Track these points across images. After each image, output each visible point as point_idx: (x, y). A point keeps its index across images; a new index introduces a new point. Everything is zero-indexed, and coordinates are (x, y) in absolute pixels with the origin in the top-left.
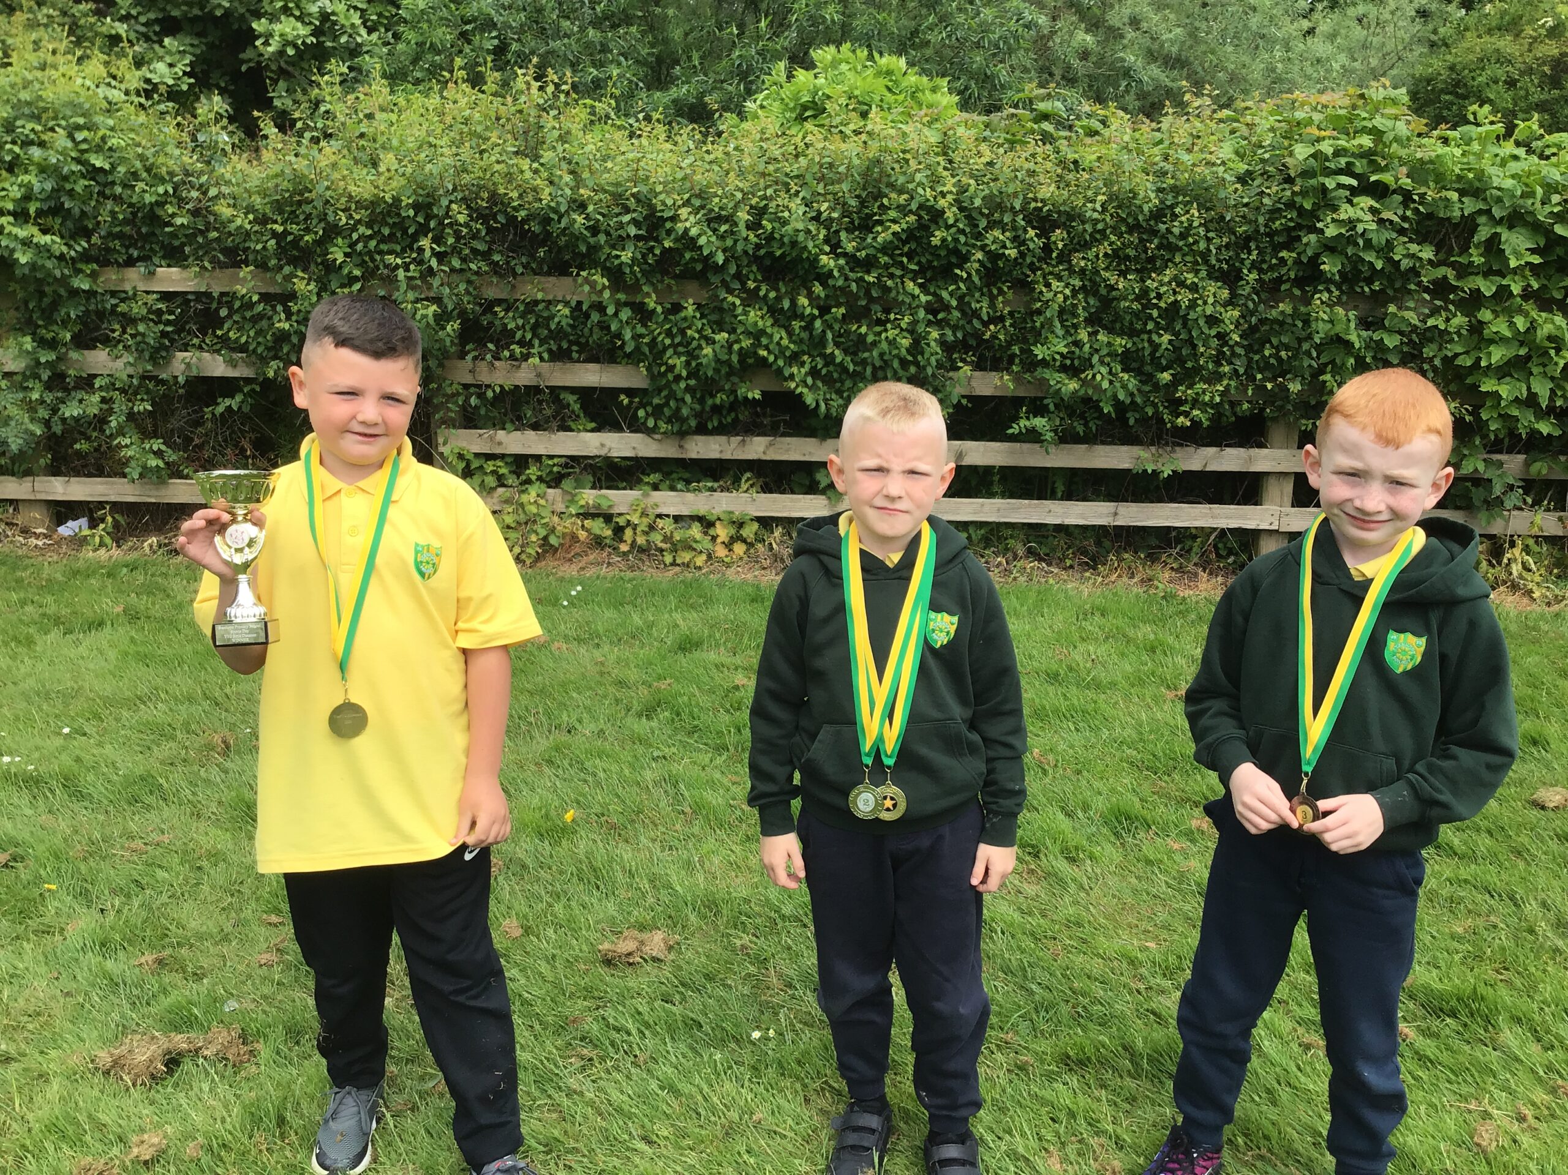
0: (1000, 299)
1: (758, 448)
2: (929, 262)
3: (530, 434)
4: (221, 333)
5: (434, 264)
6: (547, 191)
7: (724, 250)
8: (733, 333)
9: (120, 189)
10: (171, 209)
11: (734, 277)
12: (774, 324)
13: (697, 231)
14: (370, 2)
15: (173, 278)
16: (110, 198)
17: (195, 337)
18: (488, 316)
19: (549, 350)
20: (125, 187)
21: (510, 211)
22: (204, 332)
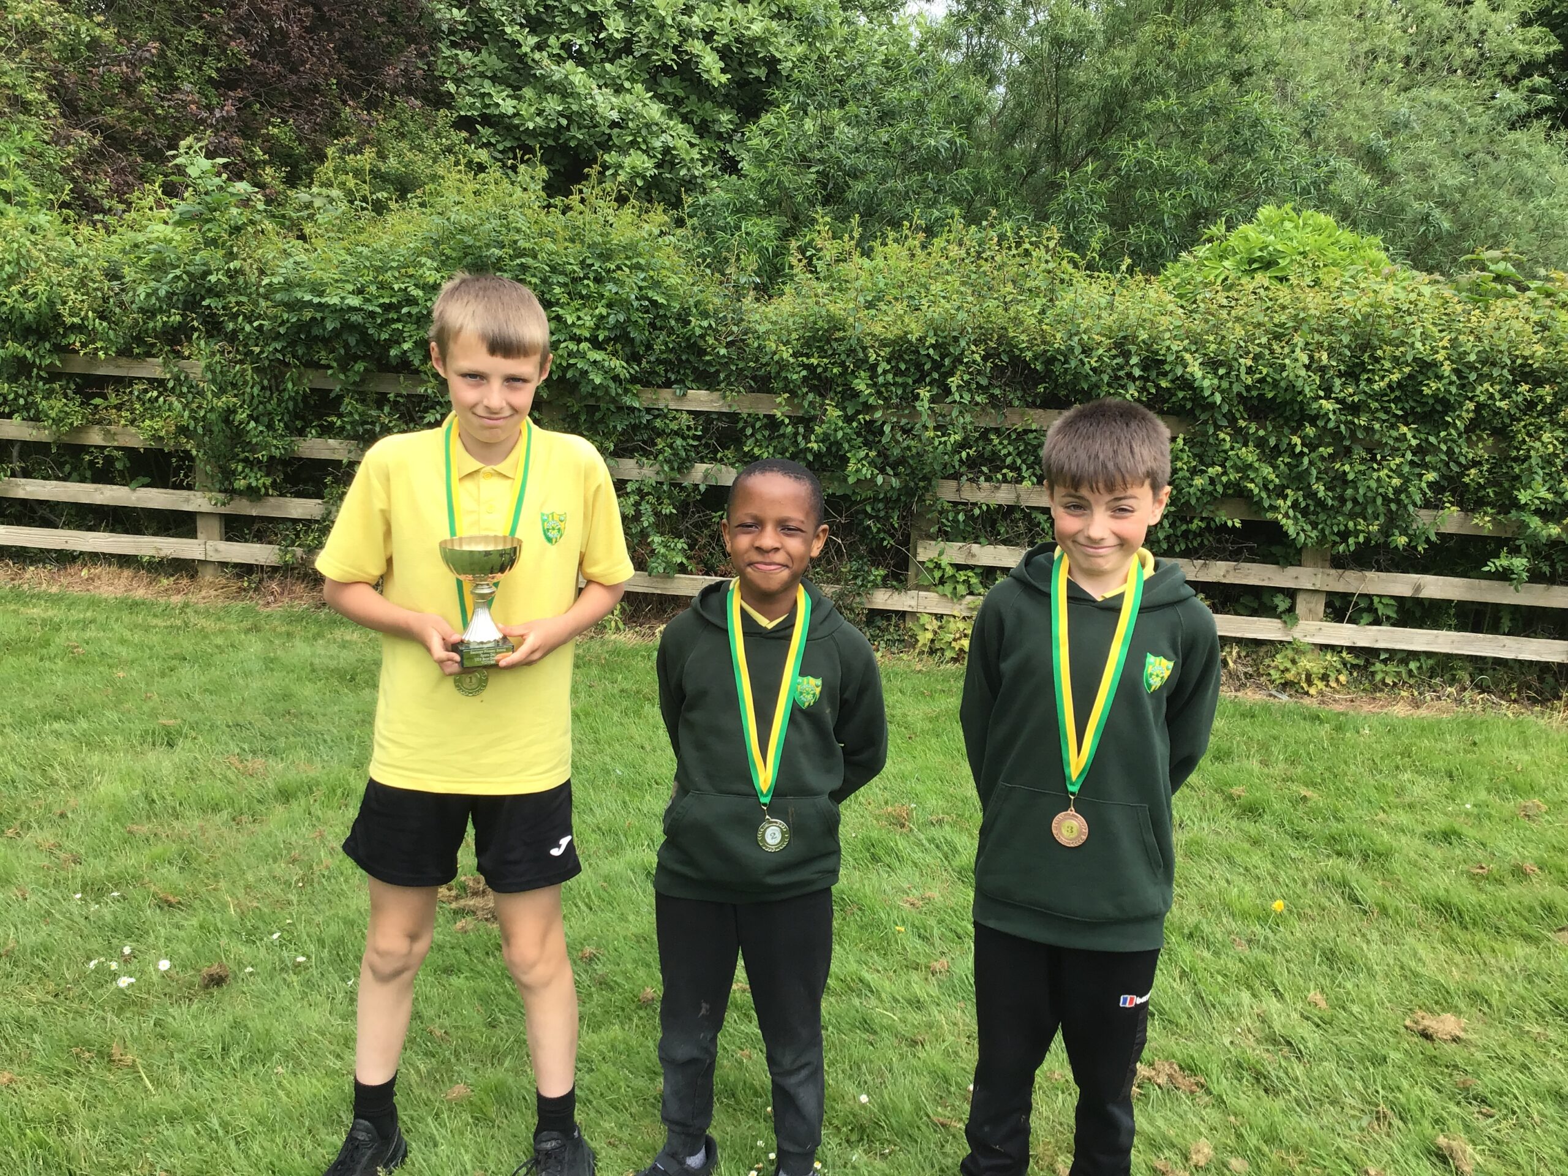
0: (1480, 445)
1: (1219, 571)
2: (1412, 408)
3: (1002, 548)
4: (746, 449)
5: (957, 397)
6: (1059, 336)
7: (1222, 392)
8: (1223, 466)
9: (673, 323)
10: (711, 341)
11: (1224, 416)
12: (1259, 460)
13: (1199, 374)
14: (701, 137)
15: (701, 399)
16: (661, 329)
17: (716, 452)
18: (981, 443)
19: (1034, 474)
20: (677, 320)
21: (1017, 352)
22: (725, 447)
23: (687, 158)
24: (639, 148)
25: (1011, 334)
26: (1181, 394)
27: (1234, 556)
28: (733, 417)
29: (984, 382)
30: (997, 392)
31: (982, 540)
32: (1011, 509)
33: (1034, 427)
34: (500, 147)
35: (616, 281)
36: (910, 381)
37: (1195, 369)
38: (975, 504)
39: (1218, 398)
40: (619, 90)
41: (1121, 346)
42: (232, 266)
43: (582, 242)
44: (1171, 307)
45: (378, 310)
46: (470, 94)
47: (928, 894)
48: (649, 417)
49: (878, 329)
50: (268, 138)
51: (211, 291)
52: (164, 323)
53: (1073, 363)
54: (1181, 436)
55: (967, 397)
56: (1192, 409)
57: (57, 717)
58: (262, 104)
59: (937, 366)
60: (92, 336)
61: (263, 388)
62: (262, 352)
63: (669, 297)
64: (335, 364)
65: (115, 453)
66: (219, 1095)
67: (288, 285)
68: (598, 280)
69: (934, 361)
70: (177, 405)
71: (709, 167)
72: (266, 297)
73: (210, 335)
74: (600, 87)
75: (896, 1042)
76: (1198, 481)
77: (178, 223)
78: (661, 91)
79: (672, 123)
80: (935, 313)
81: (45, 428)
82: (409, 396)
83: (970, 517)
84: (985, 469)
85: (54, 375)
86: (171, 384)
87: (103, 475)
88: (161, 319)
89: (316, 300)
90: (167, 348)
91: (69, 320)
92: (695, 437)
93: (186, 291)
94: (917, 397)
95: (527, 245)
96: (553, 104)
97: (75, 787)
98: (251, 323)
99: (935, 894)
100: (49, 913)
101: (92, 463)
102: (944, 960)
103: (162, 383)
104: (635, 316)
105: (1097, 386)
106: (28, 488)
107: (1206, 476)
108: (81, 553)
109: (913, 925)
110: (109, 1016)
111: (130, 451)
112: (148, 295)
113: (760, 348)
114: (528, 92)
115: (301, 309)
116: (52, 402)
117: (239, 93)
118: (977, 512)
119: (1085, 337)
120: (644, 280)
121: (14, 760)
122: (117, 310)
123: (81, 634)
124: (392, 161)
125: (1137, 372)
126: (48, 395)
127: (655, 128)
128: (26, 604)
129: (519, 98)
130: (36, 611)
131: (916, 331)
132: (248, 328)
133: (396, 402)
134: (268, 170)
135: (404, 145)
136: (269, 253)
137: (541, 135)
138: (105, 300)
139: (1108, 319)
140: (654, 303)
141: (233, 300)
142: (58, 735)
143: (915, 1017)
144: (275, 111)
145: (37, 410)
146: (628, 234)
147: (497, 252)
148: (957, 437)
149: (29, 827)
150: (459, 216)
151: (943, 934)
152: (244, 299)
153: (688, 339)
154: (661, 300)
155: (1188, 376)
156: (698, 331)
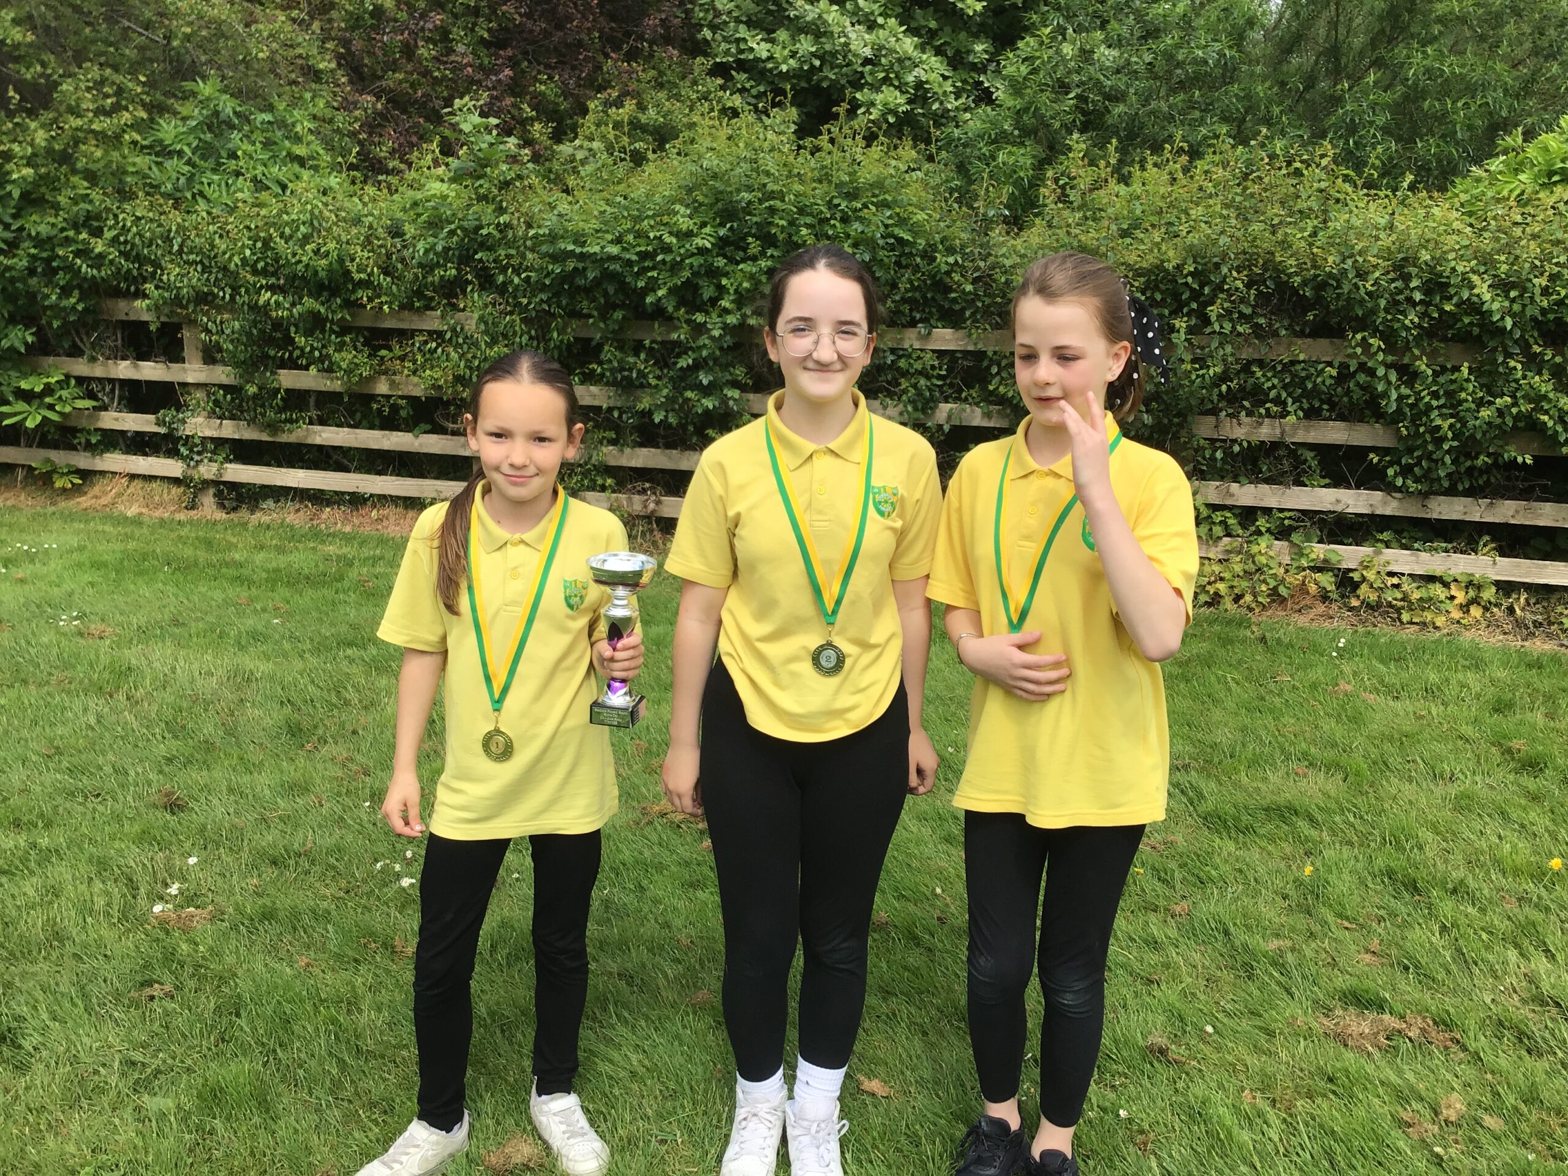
3: (1265, 488)
4: (991, 388)
5: (1217, 327)
6: (1330, 259)
7: (1513, 315)
8: (1514, 397)
9: (918, 260)
10: (956, 277)
11: (1516, 342)
12: (1555, 389)
13: (1487, 297)
14: (955, 69)
15: (945, 338)
16: (906, 267)
17: (961, 391)
18: (1242, 376)
19: (1301, 409)
20: (922, 258)
21: (1284, 278)
22: (970, 387)
23: (940, 92)
24: (892, 85)
25: (1279, 259)
26: (1467, 320)
27: (1525, 495)
28: (980, 355)
29: (1248, 311)
30: (1261, 321)
31: (1242, 479)
32: (1275, 445)
33: (1302, 357)
34: (754, 92)
35: (861, 220)
36: (1166, 312)
37: (1483, 289)
38: (1234, 441)
39: (1509, 323)
40: (872, 26)
41: (1401, 268)
42: (502, 220)
43: (830, 182)
44: (1456, 225)
45: (634, 258)
46: (725, 39)
47: (1171, 838)
48: (892, 357)
49: (1132, 258)
50: (536, 95)
51: (483, 245)
52: (442, 277)
53: (1346, 288)
54: (1466, 364)
55: (1228, 326)
56: (1479, 336)
57: (350, 645)
58: (530, 62)
59: (1196, 295)
60: (378, 291)
61: (531, 338)
62: (529, 303)
63: (916, 234)
64: (595, 313)
65: (400, 401)
66: (487, 987)
67: (553, 237)
68: (845, 220)
69: (1192, 290)
70: (454, 355)
71: (962, 100)
72: (533, 250)
73: (482, 288)
74: (853, 25)
75: (1130, 980)
76: (1485, 413)
77: (453, 180)
78: (913, 25)
79: (925, 57)
80: (1194, 239)
81: (337, 378)
82: (663, 343)
83: (1228, 453)
84: (1246, 403)
85: (345, 329)
86: (448, 336)
87: (390, 423)
88: (439, 272)
89: (578, 250)
90: (445, 301)
91: (357, 276)
92: (939, 377)
93: (460, 245)
94: (1172, 329)
95: (776, 188)
96: (806, 45)
97: (366, 708)
98: (519, 275)
99: (1179, 838)
100: (342, 818)
101: (380, 411)
102: (1184, 903)
103: (438, 335)
104: (881, 253)
105: (1374, 312)
106: (324, 435)
107: (1493, 408)
108: (372, 495)
109: (1154, 868)
110: (393, 912)
111: (413, 400)
112: (427, 251)
113: (1008, 283)
114: (782, 35)
115: (564, 260)
116: (344, 354)
117: (509, 52)
118: (1236, 448)
119: (1360, 260)
120: (890, 217)
121: (313, 682)
122: (399, 266)
123: (372, 570)
124: (652, 112)
125: (1418, 296)
126: (340, 347)
127: (908, 63)
128: (323, 542)
129: (773, 41)
130: (331, 549)
131: (1172, 257)
132: (516, 280)
133: (651, 349)
134: (537, 126)
135: (662, 95)
136: (534, 205)
137: (794, 77)
138: (389, 256)
139: (1386, 240)
140: (900, 241)
141: (503, 253)
142: (351, 661)
143: (1153, 958)
144: (542, 68)
145: (331, 362)
146: (875, 172)
147: (745, 195)
148: (1217, 369)
149: (326, 742)
150: (710, 161)
151: (1184, 878)
152: (513, 252)
153: (934, 276)
154: (907, 237)
155: (1475, 299)
156: (944, 268)
